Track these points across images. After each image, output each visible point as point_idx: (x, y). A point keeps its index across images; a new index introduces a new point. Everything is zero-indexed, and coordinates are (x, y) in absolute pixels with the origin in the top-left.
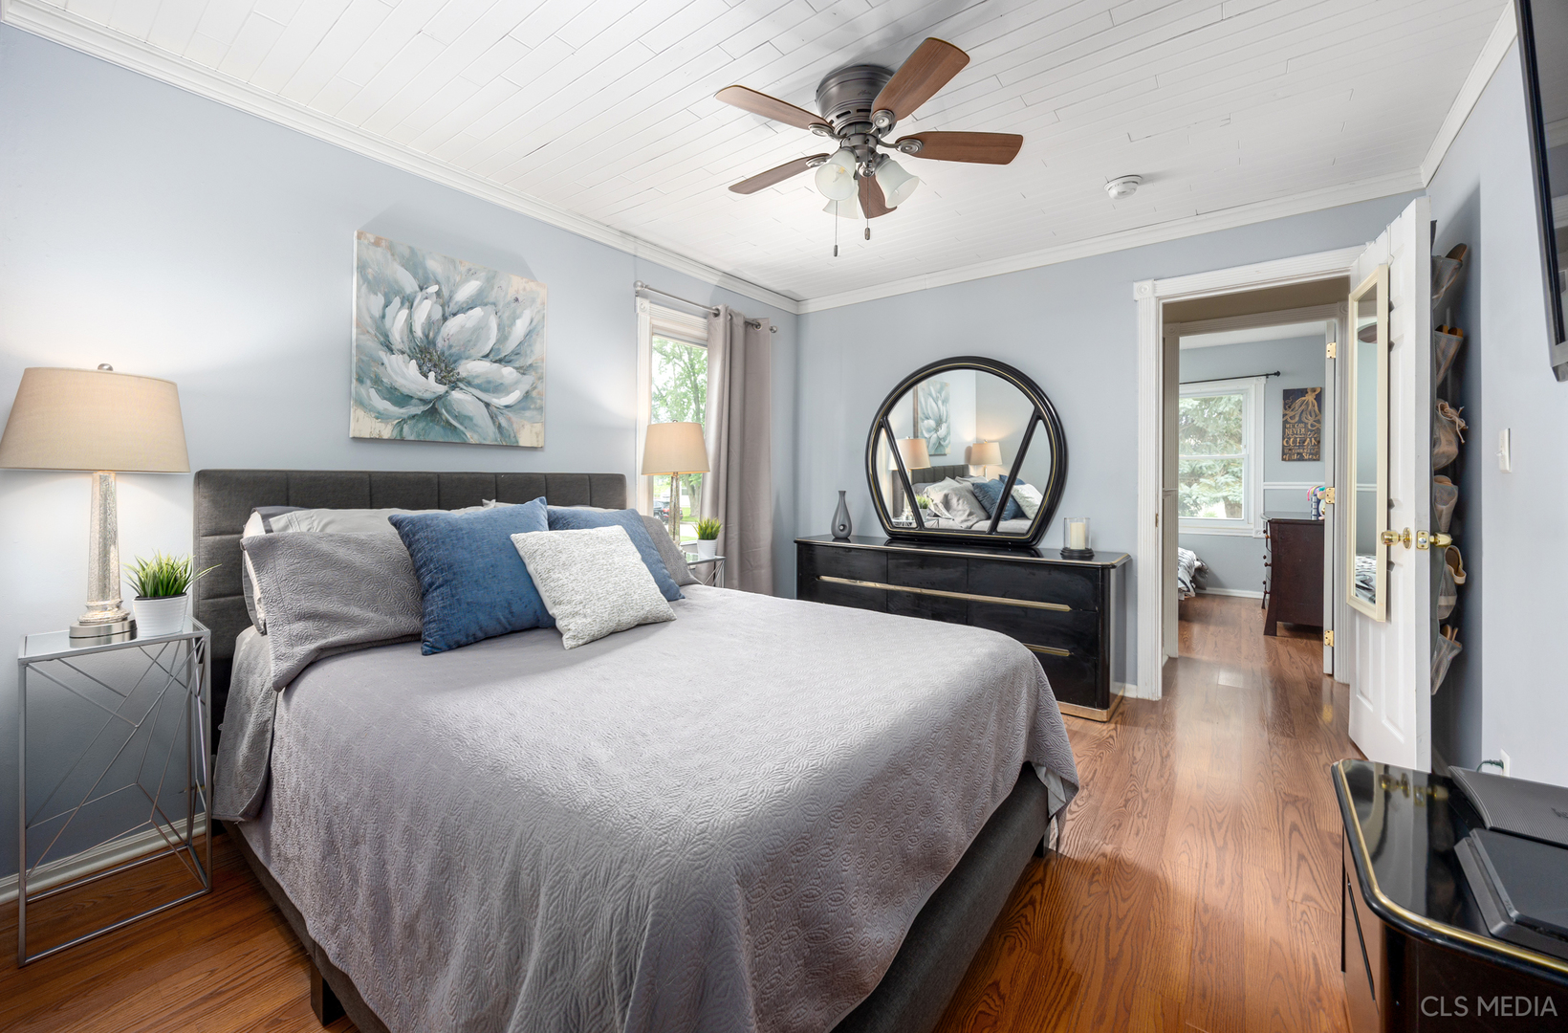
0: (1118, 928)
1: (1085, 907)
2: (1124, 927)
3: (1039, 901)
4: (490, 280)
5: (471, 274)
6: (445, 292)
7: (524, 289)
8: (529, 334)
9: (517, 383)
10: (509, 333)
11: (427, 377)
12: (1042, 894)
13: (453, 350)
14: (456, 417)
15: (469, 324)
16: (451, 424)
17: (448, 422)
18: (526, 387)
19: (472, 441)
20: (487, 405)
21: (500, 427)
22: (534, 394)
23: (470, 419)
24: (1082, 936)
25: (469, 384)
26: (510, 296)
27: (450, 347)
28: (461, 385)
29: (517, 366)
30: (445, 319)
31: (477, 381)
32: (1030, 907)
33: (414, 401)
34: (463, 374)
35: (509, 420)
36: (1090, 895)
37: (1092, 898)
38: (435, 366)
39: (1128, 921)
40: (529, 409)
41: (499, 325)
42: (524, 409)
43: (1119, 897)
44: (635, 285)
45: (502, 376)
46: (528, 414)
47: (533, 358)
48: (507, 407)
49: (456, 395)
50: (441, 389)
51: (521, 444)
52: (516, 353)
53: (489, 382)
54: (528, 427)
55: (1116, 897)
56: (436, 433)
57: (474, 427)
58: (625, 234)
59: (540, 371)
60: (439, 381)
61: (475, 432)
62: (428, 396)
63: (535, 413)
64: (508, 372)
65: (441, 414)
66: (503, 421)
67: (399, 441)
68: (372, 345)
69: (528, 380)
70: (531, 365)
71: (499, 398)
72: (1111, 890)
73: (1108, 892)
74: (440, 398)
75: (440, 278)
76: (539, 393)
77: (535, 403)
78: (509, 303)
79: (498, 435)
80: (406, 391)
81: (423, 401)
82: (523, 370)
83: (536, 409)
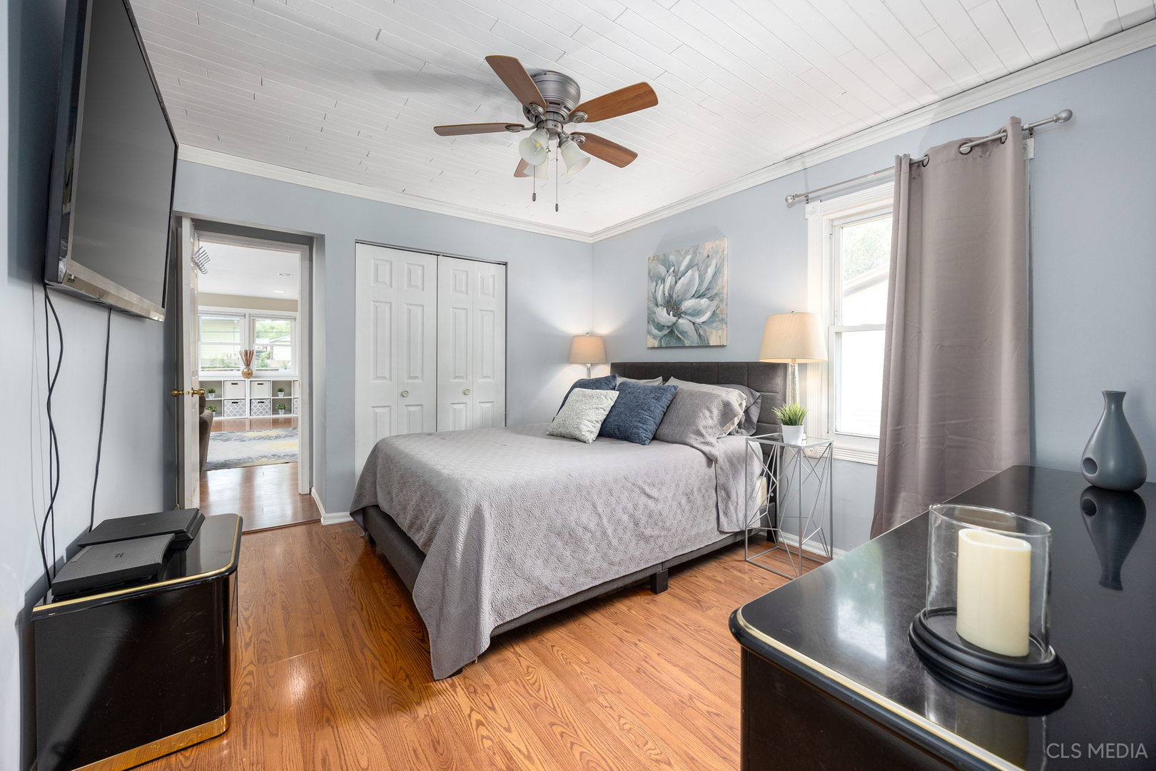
0: (372, 664)
1: (397, 660)
2: (369, 667)
3: (421, 644)
4: (695, 253)
5: (687, 253)
6: (676, 270)
7: (712, 248)
8: (715, 275)
9: (709, 307)
10: (704, 278)
11: (669, 314)
12: (423, 648)
13: (680, 298)
14: (680, 333)
15: (686, 281)
16: (678, 337)
17: (677, 336)
18: (713, 308)
19: (687, 345)
20: (694, 323)
21: (700, 335)
22: (718, 311)
23: (686, 333)
24: (386, 646)
25: (686, 314)
26: (705, 255)
27: (678, 296)
28: (682, 315)
29: (708, 296)
30: (676, 282)
31: (689, 311)
32: (421, 638)
33: (665, 328)
34: (683, 309)
35: (704, 330)
36: (401, 668)
37: (398, 668)
38: (672, 308)
39: (370, 671)
40: (715, 321)
41: (699, 276)
42: (712, 322)
43: (385, 681)
44: (786, 200)
45: (701, 305)
46: (714, 325)
47: (718, 288)
48: (703, 323)
49: (681, 321)
50: (675, 319)
51: (711, 344)
52: (708, 289)
53: (695, 310)
54: (714, 333)
55: (388, 680)
56: (673, 342)
57: (687, 337)
58: (789, 159)
59: (721, 296)
60: (674, 316)
61: (688, 339)
62: (670, 324)
63: (719, 323)
64: (704, 301)
65: (674, 332)
66: (701, 331)
67: (660, 347)
68: (652, 305)
69: (715, 302)
70: (716, 293)
71: (699, 318)
72: (392, 680)
73: (393, 678)
74: (674, 324)
75: (675, 263)
76: (721, 310)
77: (719, 317)
78: (704, 261)
79: (699, 340)
80: (662, 324)
81: (668, 327)
82: (711, 299)
83: (719, 321)
